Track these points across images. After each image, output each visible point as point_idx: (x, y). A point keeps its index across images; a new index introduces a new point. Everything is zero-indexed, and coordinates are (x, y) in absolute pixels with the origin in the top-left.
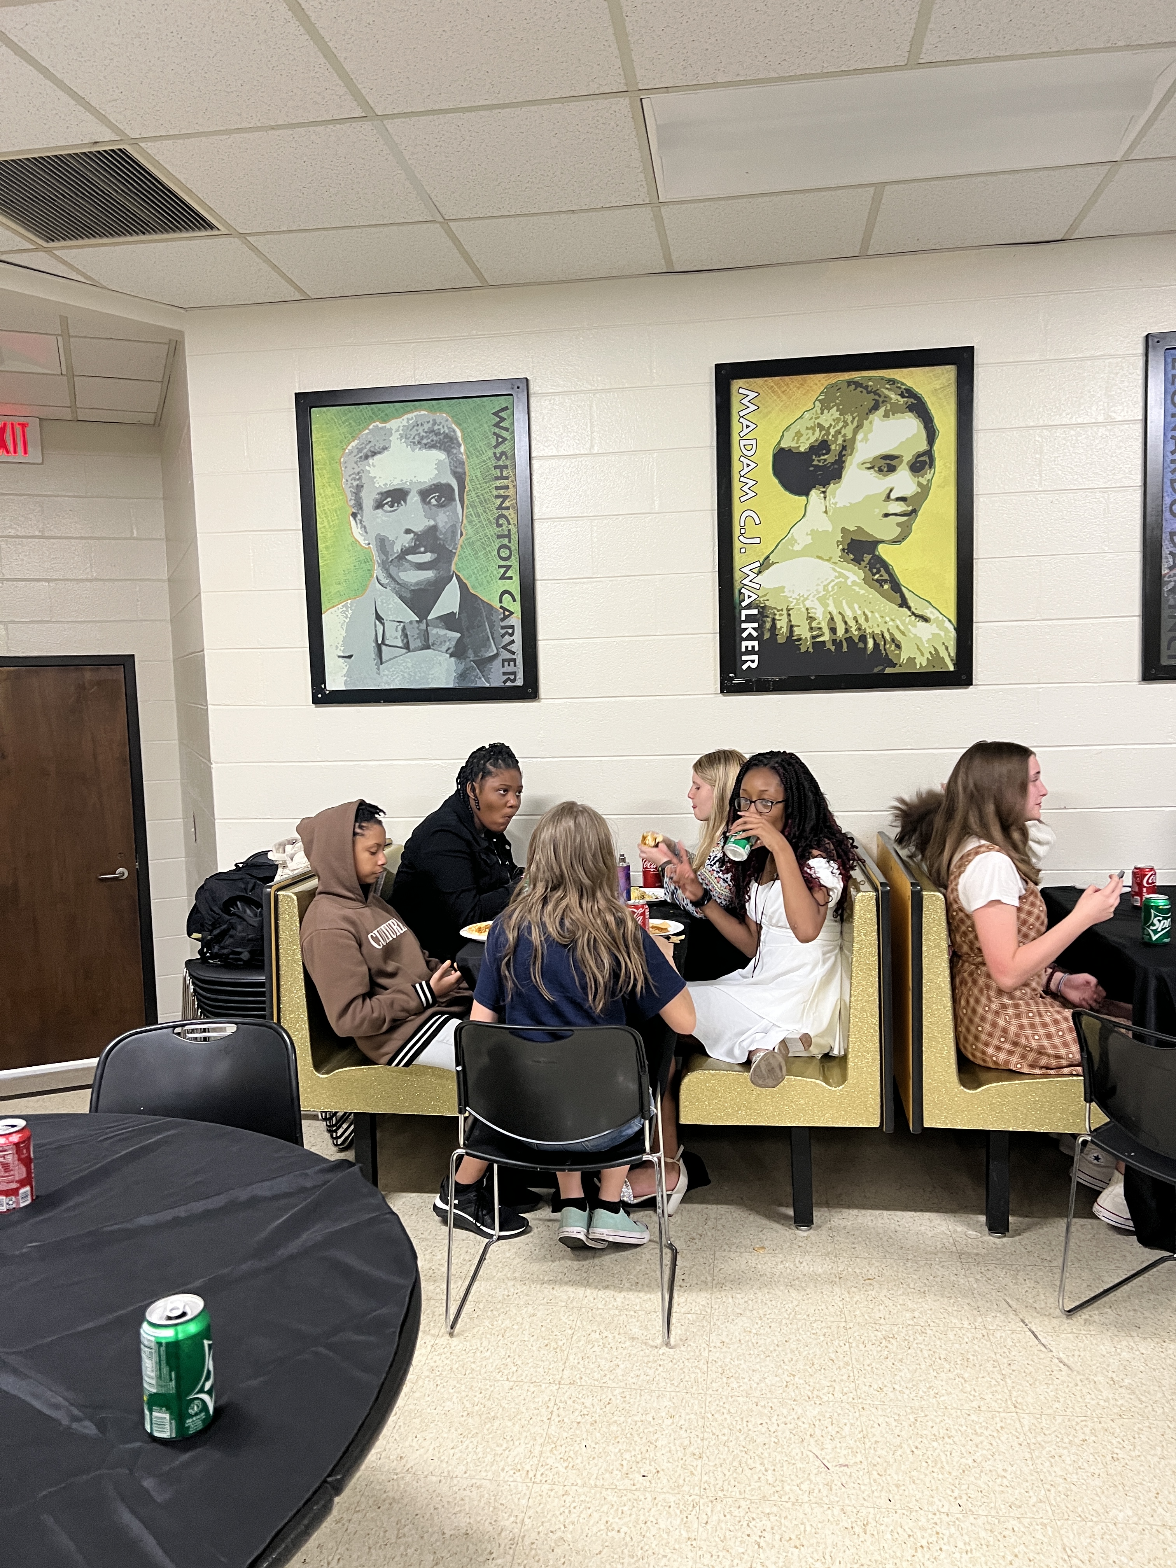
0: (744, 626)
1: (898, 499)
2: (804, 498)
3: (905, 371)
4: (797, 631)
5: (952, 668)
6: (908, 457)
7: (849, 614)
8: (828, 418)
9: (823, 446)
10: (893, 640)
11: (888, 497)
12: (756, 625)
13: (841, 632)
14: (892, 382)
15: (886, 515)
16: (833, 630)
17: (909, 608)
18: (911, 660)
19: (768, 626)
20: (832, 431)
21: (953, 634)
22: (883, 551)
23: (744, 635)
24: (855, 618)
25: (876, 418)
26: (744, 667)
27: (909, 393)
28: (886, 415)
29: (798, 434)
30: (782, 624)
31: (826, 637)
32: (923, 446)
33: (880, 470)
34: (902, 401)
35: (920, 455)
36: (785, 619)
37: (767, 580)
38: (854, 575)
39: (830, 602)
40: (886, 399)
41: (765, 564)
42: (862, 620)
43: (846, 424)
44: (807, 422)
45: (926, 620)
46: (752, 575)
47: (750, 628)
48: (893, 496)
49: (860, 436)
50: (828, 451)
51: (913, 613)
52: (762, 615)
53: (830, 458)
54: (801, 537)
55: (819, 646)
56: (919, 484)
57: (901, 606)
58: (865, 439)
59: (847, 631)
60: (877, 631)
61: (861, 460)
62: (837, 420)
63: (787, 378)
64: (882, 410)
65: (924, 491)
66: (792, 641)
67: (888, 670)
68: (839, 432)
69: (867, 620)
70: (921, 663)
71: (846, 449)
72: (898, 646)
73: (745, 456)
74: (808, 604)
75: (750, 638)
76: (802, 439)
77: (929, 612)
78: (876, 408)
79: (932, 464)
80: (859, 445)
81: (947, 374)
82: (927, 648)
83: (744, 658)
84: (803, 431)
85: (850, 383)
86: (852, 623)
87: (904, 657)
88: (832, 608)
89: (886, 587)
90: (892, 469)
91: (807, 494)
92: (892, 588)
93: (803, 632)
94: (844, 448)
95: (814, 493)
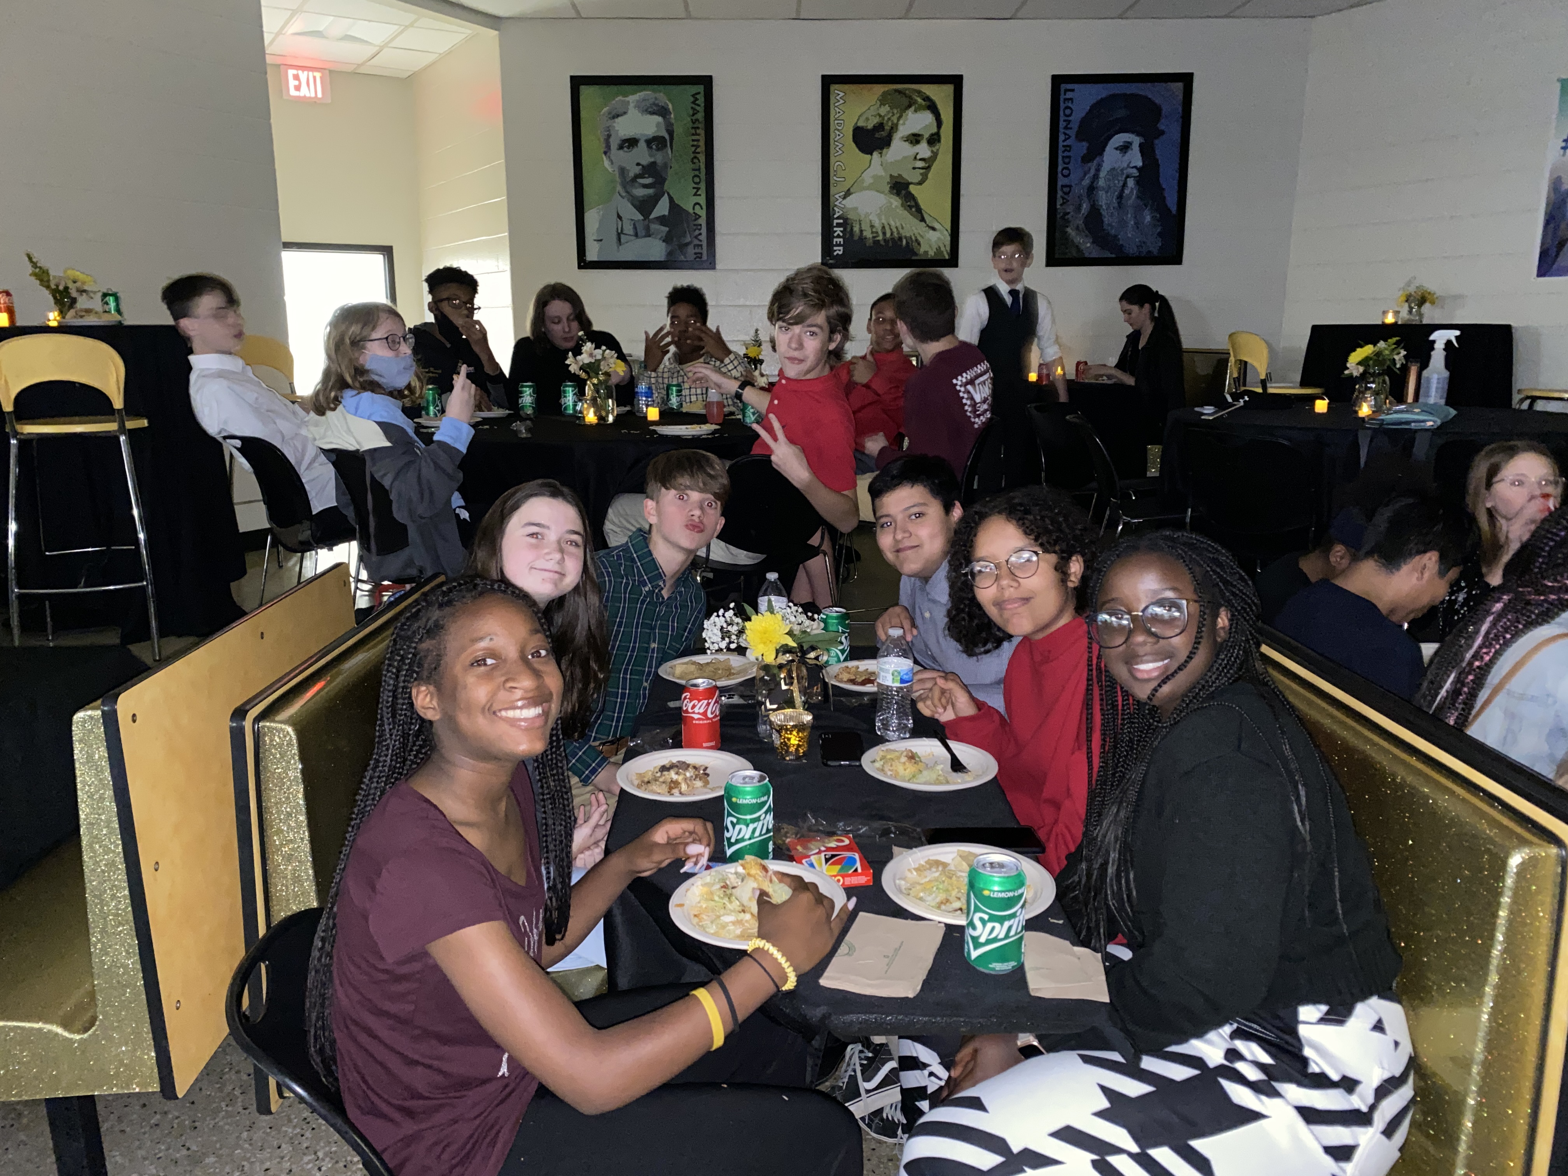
0: (835, 229)
1: (920, 160)
2: (869, 156)
3: (927, 86)
4: (865, 233)
5: (947, 257)
6: (926, 136)
7: (892, 223)
8: (884, 110)
9: (880, 127)
10: (917, 240)
11: (915, 158)
12: (842, 229)
13: (888, 235)
14: (919, 92)
15: (914, 168)
16: (884, 234)
17: (925, 222)
18: (926, 252)
19: (849, 229)
20: (886, 118)
21: (949, 238)
22: (912, 188)
23: (836, 234)
24: (897, 228)
25: (910, 113)
26: (835, 254)
27: (927, 99)
28: (916, 111)
29: (867, 119)
30: (856, 229)
31: (880, 238)
32: (935, 130)
33: (911, 143)
34: (924, 103)
35: (932, 135)
36: (858, 226)
37: (849, 202)
38: (896, 202)
39: (883, 217)
40: (916, 102)
41: (848, 194)
42: (900, 229)
43: (893, 115)
44: (873, 111)
45: (934, 229)
46: (840, 200)
47: (838, 231)
48: (918, 157)
49: (901, 122)
50: (883, 129)
51: (928, 226)
52: (846, 223)
53: (884, 134)
54: (867, 178)
55: (876, 242)
56: (932, 151)
57: (921, 221)
58: (904, 124)
59: (892, 234)
60: (908, 235)
61: (901, 135)
62: (888, 112)
63: (861, 86)
64: (913, 108)
65: (935, 155)
66: (862, 239)
67: (914, 258)
68: (889, 119)
69: (903, 228)
70: (931, 253)
71: (894, 128)
72: (919, 244)
73: (838, 130)
74: (871, 217)
75: (839, 236)
76: (870, 121)
77: (937, 225)
78: (910, 106)
79: (939, 141)
80: (901, 128)
81: (949, 89)
82: (935, 247)
83: (835, 248)
84: (870, 117)
85: (896, 91)
86: (895, 230)
87: (922, 250)
88: (883, 221)
89: (914, 209)
90: (918, 142)
91: (871, 154)
92: (917, 211)
93: (868, 234)
94: (892, 128)
95: (875, 154)
